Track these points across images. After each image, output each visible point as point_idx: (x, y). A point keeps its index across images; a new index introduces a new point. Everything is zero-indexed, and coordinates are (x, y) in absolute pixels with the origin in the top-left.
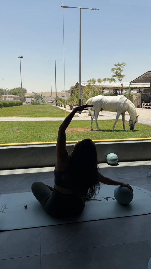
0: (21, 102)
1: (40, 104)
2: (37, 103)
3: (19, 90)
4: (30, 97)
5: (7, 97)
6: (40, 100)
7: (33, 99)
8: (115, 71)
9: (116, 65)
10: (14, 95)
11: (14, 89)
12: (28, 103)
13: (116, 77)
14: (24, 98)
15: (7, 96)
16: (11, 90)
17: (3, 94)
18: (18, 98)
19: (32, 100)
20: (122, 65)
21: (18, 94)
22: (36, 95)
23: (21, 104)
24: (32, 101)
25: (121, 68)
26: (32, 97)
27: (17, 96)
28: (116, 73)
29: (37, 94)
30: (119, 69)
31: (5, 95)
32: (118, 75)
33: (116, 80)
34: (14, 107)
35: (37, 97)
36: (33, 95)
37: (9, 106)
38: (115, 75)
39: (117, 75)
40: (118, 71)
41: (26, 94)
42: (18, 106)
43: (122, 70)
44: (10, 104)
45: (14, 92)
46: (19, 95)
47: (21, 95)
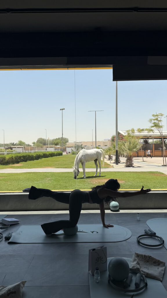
0: (61, 152)
3: (61, 140)
5: (48, 147)
7: (74, 149)
8: (153, 121)
9: (153, 115)
10: (55, 145)
11: (57, 139)
12: (68, 153)
13: (154, 127)
14: (65, 148)
16: (53, 140)
17: (45, 144)
18: (59, 148)
19: (72, 150)
20: (159, 115)
21: (59, 144)
23: (60, 154)
25: (159, 119)
26: (72, 147)
28: (154, 123)
29: (77, 144)
30: (157, 119)
31: (47, 145)
32: (156, 125)
33: (154, 130)
34: (53, 157)
35: (77, 146)
36: (74, 145)
37: (49, 157)
38: (153, 125)
40: (156, 121)
41: (67, 143)
42: (58, 156)
43: (160, 121)
44: (50, 154)
45: (55, 143)
46: (61, 145)
47: (62, 145)
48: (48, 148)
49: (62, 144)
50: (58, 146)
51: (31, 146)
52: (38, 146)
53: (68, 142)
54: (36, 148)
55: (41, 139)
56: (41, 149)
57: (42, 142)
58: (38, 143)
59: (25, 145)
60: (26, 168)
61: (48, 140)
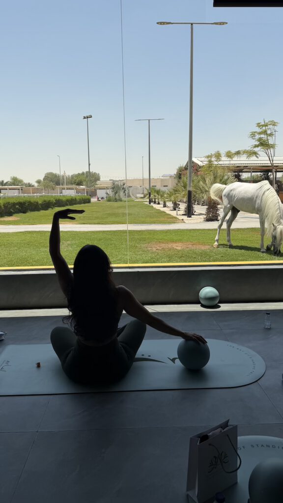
0: (89, 197)
1: (121, 201)
2: (116, 199)
3: (87, 176)
4: (105, 189)
5: (64, 189)
6: (122, 193)
7: (110, 192)
8: (257, 137)
9: (259, 125)
10: (77, 185)
11: (79, 174)
12: (100, 199)
13: (260, 148)
14: (94, 190)
15: (65, 186)
16: (72, 176)
17: (58, 183)
18: (84, 189)
19: (107, 193)
20: (270, 124)
21: (84, 183)
22: (114, 184)
23: (88, 201)
24: (107, 196)
25: (269, 132)
26: (107, 188)
27: (81, 187)
28: (260, 139)
29: (116, 183)
30: (265, 132)
31: (63, 185)
32: (264, 144)
33: (259, 153)
34: (74, 206)
35: (117, 187)
36: (110, 185)
37: (67, 205)
38: (257, 143)
39: (261, 143)
40: (262, 136)
41: (98, 182)
42: (82, 205)
43: (271, 135)
44: (68, 201)
45: (77, 181)
46: (86, 186)
47: (89, 185)
48: (63, 191)
49: (89, 183)
50: (82, 187)
51: (33, 186)
52: (46, 187)
53: (99, 180)
54: (42, 189)
55: (51, 174)
56: (52, 191)
57: (53, 180)
58: (45, 181)
59: (22, 185)
60: (24, 223)
61: (63, 176)
